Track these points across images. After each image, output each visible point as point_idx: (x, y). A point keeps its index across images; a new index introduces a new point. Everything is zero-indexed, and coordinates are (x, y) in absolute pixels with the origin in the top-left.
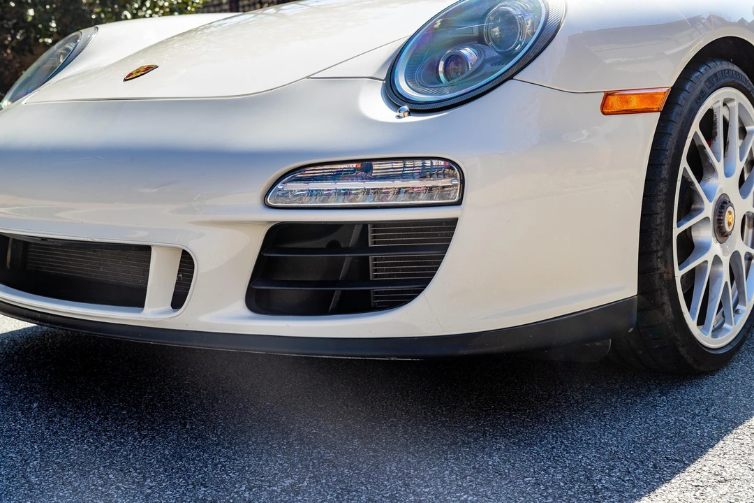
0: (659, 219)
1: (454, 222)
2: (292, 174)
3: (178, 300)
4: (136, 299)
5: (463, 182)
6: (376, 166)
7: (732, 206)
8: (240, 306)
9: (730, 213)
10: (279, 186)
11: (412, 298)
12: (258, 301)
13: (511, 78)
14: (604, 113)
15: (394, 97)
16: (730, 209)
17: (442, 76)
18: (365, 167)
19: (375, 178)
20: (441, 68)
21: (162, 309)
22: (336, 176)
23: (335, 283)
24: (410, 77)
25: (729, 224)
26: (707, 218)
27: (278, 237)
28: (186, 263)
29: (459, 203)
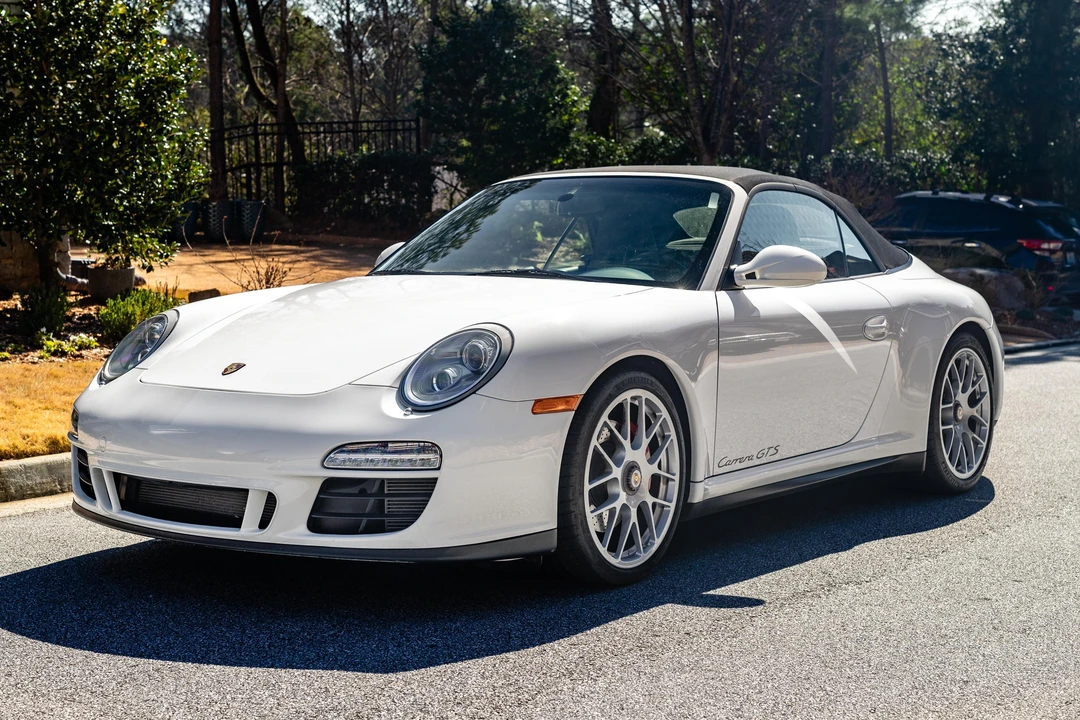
0: (574, 480)
1: (434, 481)
2: (340, 449)
3: (264, 524)
4: (236, 523)
5: (441, 456)
6: (390, 445)
7: (639, 469)
8: (303, 528)
9: (636, 475)
10: (332, 455)
11: (407, 526)
12: (314, 526)
13: (474, 393)
14: (534, 413)
15: (403, 400)
16: (637, 471)
17: (435, 386)
18: (383, 446)
19: (390, 453)
20: (434, 382)
21: (252, 529)
22: (366, 451)
23: (363, 515)
24: (414, 386)
25: (636, 482)
26: (616, 479)
27: (329, 485)
28: (271, 501)
29: (439, 469)
